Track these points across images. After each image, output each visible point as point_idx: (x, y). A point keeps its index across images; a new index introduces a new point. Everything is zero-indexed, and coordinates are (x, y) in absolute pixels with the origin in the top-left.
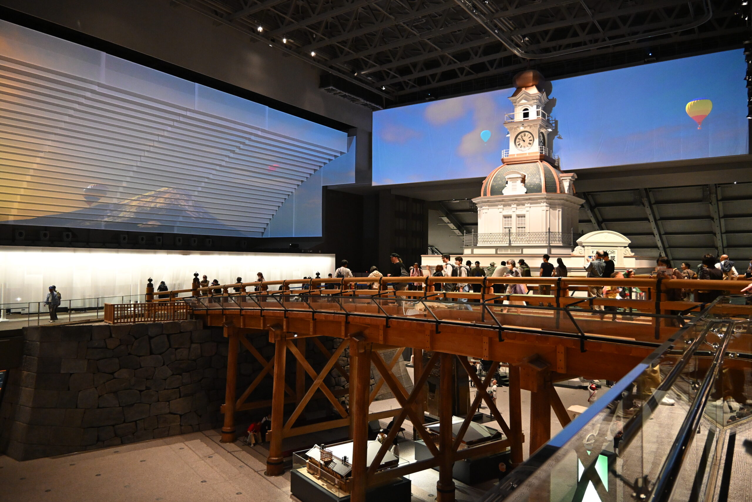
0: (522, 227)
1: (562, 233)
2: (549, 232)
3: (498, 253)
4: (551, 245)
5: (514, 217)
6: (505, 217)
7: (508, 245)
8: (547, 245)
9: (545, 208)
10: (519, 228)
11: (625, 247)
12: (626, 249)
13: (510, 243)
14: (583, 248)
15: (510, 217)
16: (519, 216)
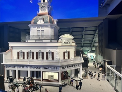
0: (43, 34)
2: (51, 35)
3: (36, 42)
4: (51, 39)
5: (41, 31)
6: (38, 31)
9: (49, 28)
12: (72, 40)
13: (39, 39)
14: (61, 40)
15: (39, 31)
16: (42, 30)
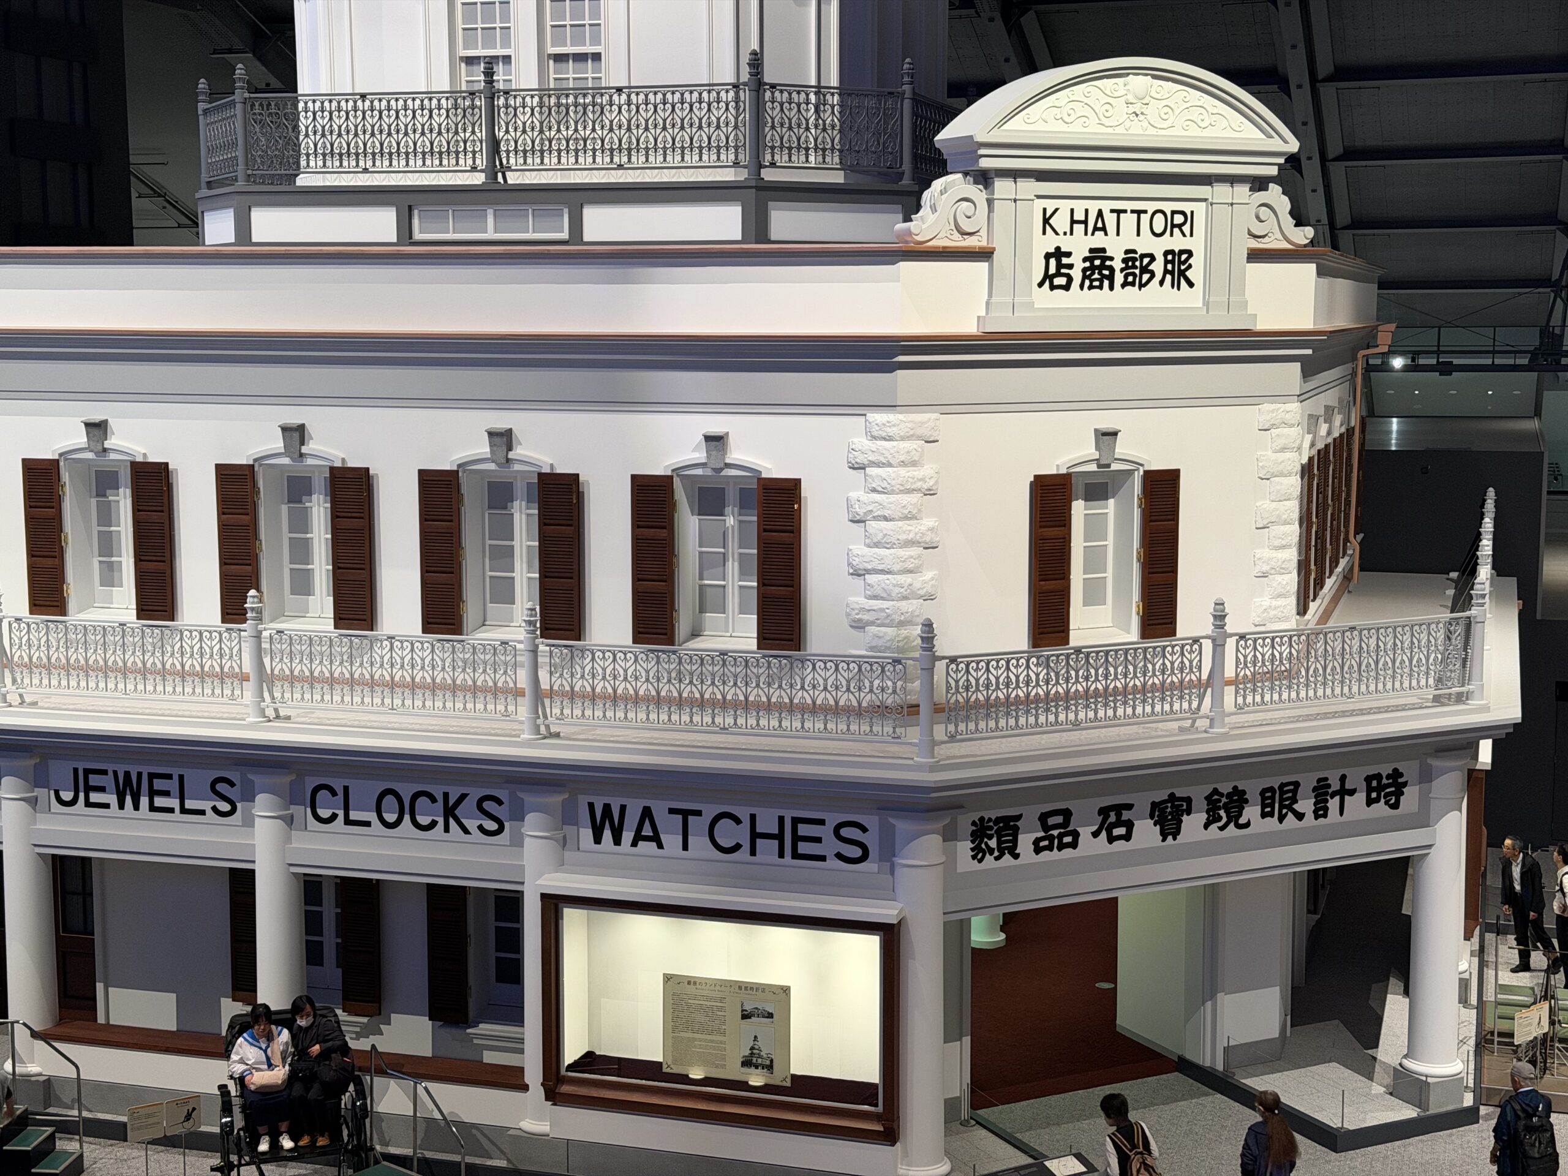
0: (580, 58)
1: (844, 91)
2: (758, 84)
3: (418, 236)
4: (768, 175)
7: (479, 179)
8: (741, 175)
10: (559, 58)
11: (1259, 184)
12: (1261, 196)
13: (495, 168)
14: (977, 193)
